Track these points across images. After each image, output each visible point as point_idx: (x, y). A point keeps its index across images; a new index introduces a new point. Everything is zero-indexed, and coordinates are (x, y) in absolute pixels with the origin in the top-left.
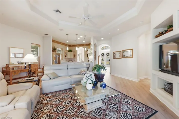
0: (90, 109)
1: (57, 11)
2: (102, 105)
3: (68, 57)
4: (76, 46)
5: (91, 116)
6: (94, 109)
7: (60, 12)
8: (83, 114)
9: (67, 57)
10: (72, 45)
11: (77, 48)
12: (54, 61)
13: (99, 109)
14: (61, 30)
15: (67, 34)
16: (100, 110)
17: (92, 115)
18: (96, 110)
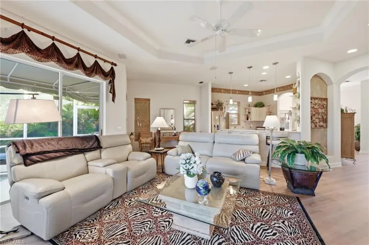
0: (178, 226)
1: (188, 41)
2: (209, 238)
3: (253, 120)
4: (274, 92)
5: (168, 236)
6: (188, 232)
7: (193, 41)
8: (165, 226)
9: (249, 119)
10: (265, 91)
11: (275, 97)
12: (215, 126)
13: (196, 239)
14: (213, 68)
15: (230, 72)
16: (194, 242)
17: (172, 237)
18: (187, 236)
